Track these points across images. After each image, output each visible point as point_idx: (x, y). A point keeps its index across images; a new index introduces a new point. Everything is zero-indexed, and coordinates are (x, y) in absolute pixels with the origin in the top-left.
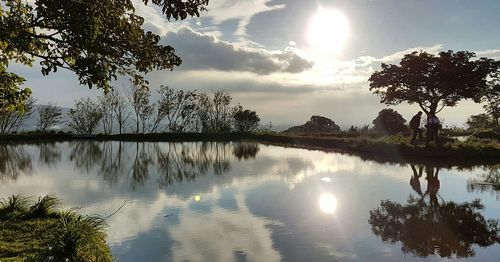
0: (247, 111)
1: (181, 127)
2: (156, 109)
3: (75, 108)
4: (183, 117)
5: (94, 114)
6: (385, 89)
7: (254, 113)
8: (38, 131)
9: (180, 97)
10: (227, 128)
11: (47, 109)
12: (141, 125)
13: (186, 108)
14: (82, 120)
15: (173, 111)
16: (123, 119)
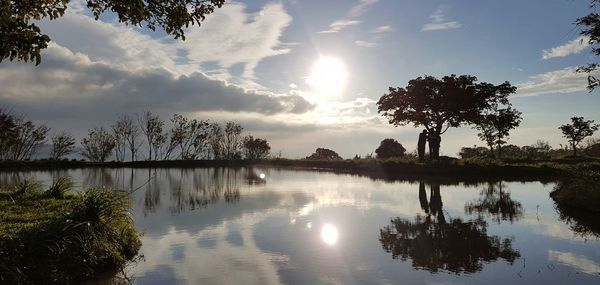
0: (257, 140)
1: (194, 156)
2: (169, 139)
3: (88, 138)
4: (196, 146)
5: (107, 144)
6: (393, 112)
7: (265, 142)
8: (51, 159)
9: (193, 126)
10: (238, 155)
11: (60, 139)
12: (153, 153)
13: (198, 137)
14: (95, 150)
15: (185, 141)
16: (135, 147)
